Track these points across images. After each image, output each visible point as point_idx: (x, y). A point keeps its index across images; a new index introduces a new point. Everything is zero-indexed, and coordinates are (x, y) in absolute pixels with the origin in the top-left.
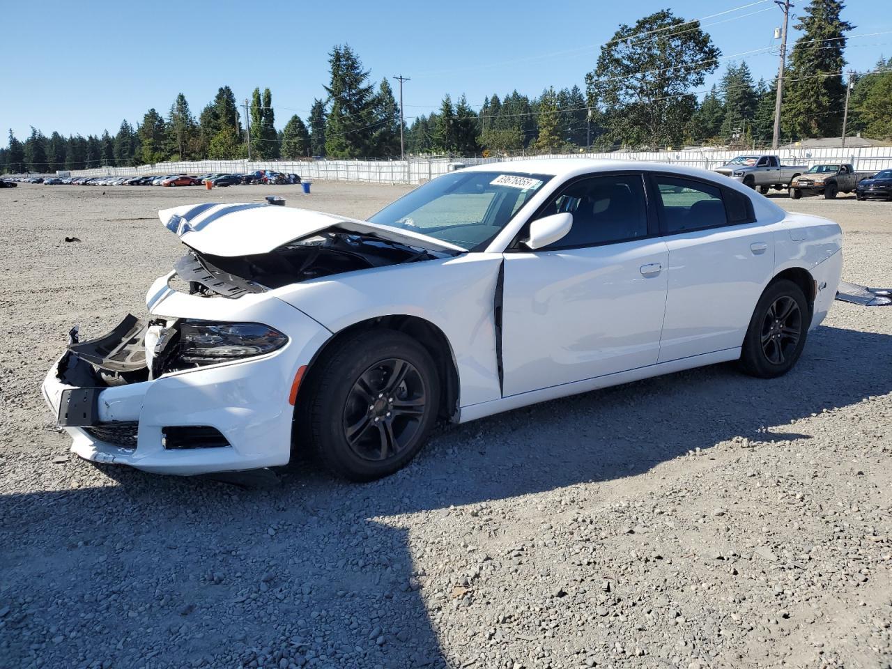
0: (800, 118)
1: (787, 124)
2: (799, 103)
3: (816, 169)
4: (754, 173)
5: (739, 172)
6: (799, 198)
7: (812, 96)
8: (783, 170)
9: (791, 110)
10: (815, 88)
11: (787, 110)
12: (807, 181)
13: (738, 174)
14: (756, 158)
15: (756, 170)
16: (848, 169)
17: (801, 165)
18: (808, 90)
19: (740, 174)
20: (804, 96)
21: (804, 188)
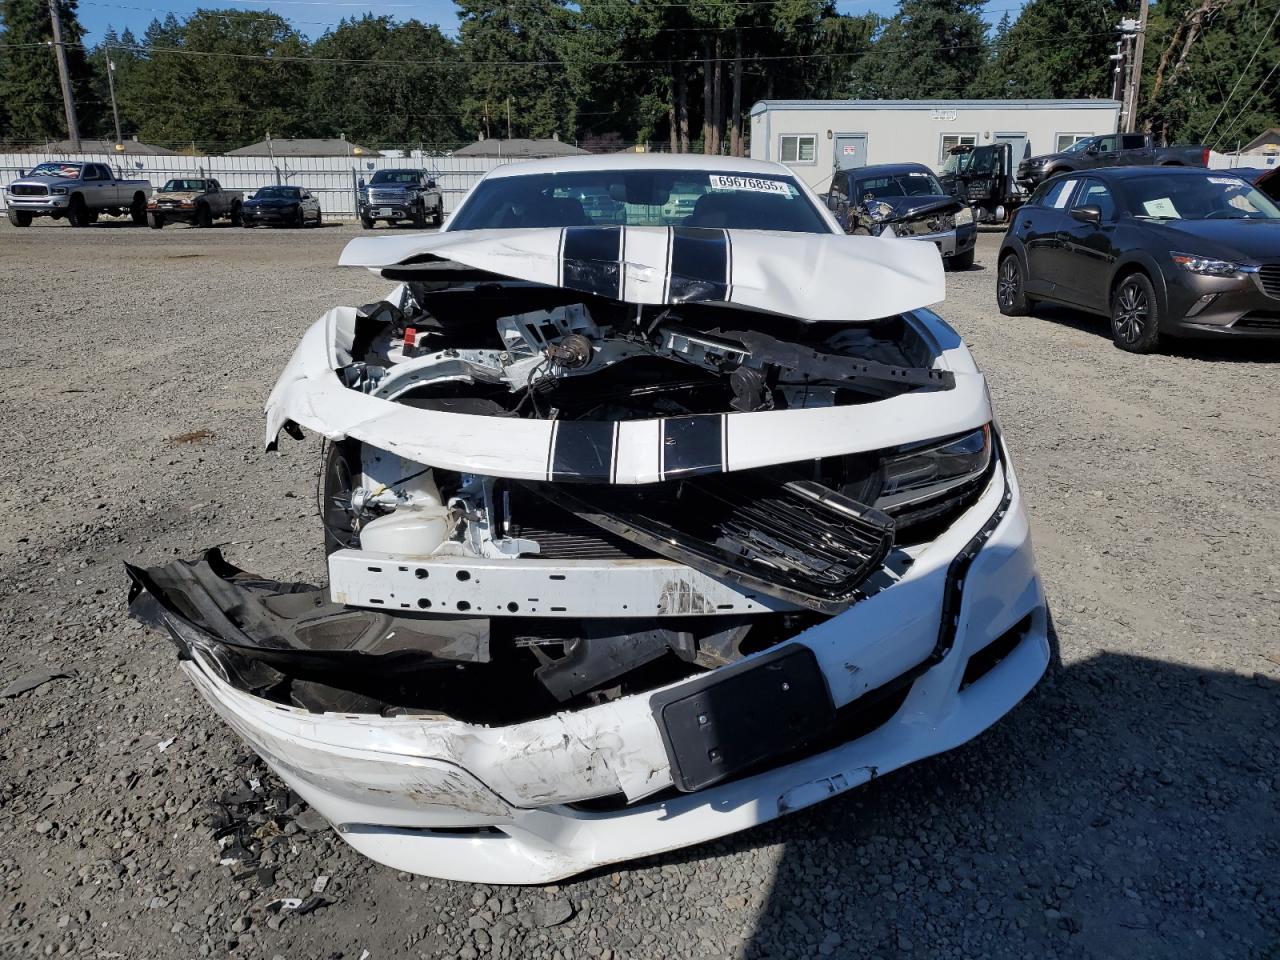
0: (37, 107)
1: (18, 114)
2: (29, 84)
3: (171, 185)
4: (83, 190)
5: (60, 187)
6: (161, 227)
7: (47, 75)
8: (119, 185)
9: (20, 92)
10: (48, 63)
11: (13, 93)
12: (171, 201)
13: (59, 191)
14: (77, 166)
15: (82, 185)
16: (212, 186)
17: (131, 178)
18: (38, 65)
19: (63, 191)
20: (34, 74)
21: (168, 212)
